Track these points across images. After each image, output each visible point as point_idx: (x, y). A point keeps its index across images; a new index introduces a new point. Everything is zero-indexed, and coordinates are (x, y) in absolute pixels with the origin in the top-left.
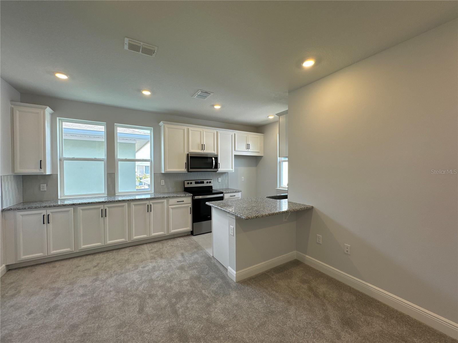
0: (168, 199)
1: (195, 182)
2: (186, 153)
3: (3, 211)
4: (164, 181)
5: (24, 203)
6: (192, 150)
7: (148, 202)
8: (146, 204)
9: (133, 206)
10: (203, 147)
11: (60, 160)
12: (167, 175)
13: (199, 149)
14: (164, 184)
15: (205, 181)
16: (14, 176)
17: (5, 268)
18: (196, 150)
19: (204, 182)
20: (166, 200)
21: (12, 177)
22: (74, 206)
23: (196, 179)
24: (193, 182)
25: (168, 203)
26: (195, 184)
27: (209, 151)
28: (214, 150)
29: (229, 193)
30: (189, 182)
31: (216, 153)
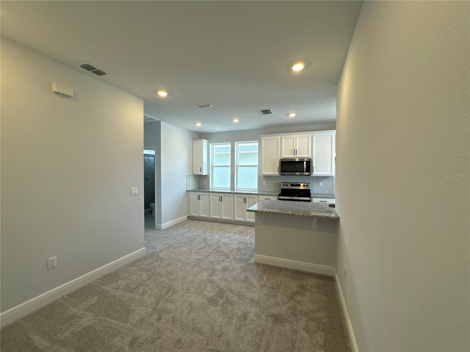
0: (258, 195)
1: (291, 184)
2: (279, 158)
3: (187, 191)
4: (265, 182)
5: (199, 189)
6: (285, 156)
7: (245, 196)
8: (243, 197)
9: (236, 197)
10: (295, 152)
11: (212, 167)
12: (268, 177)
13: (291, 155)
14: (265, 185)
15: (302, 185)
16: (194, 175)
17: (187, 217)
18: (288, 155)
19: (300, 185)
20: (256, 196)
21: (192, 176)
22: (209, 193)
23: (292, 182)
24: (289, 185)
25: (258, 198)
26: (291, 186)
27: (302, 155)
28: (308, 154)
29: (318, 197)
30: (286, 184)
31: (310, 156)
